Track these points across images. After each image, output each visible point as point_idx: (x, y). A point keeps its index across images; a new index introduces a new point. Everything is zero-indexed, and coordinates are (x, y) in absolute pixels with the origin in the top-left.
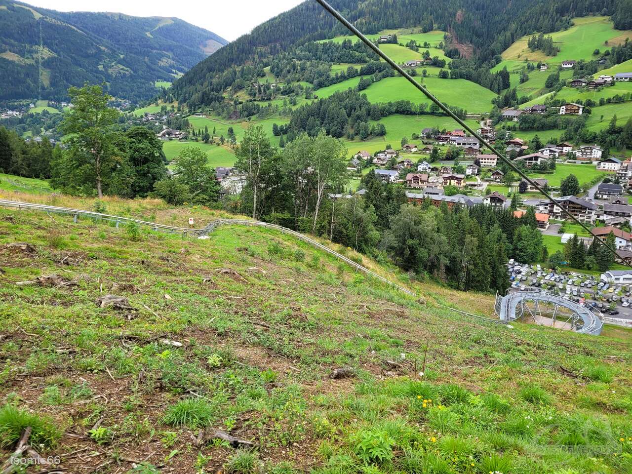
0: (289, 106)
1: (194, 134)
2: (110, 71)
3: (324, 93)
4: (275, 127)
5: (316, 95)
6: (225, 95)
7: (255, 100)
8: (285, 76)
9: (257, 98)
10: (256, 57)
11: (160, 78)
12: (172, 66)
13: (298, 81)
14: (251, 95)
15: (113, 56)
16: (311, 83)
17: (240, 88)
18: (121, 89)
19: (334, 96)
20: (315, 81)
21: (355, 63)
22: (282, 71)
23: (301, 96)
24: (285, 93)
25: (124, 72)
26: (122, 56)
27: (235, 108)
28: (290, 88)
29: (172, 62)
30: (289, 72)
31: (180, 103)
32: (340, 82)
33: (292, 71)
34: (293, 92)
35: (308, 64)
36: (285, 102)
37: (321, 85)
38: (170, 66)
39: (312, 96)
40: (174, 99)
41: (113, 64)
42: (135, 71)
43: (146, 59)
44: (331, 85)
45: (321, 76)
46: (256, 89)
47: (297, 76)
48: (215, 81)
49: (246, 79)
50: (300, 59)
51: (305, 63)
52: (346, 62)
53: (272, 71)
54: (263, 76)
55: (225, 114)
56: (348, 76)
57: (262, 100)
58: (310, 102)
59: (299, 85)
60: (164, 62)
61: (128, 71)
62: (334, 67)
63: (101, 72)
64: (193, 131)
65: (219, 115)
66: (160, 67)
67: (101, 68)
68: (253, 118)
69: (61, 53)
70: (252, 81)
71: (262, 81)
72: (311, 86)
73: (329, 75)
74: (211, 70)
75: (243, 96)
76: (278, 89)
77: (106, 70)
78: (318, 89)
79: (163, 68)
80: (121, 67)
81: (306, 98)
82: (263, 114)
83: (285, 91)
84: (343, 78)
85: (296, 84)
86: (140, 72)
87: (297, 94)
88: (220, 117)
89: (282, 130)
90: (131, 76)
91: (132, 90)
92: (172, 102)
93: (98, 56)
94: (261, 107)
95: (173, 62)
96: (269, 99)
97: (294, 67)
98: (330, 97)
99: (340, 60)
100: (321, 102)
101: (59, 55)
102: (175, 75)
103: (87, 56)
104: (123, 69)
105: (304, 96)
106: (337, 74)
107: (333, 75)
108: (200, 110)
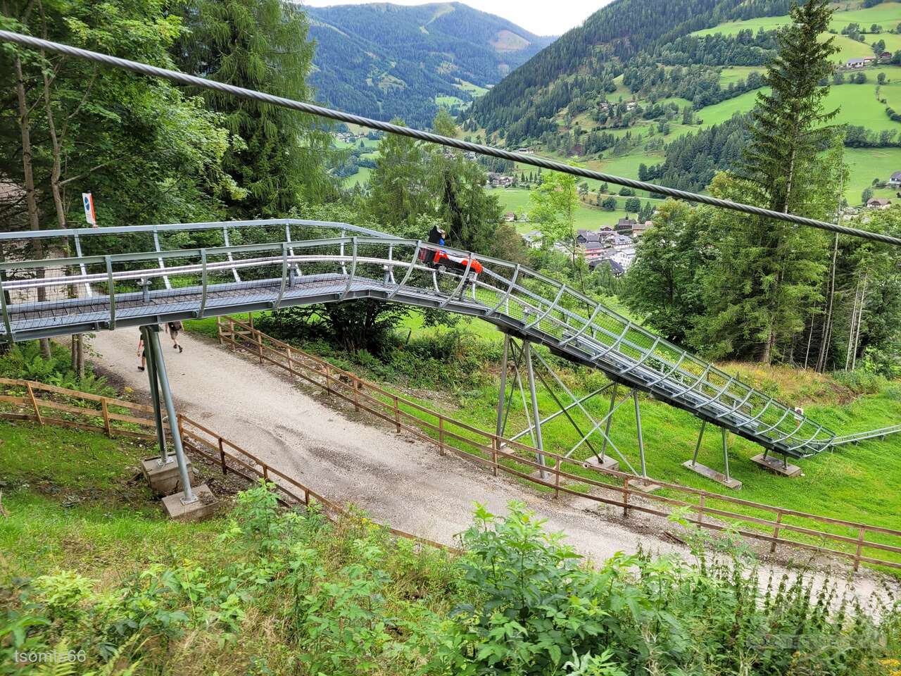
0: (658, 136)
1: (523, 179)
2: (380, 85)
3: (715, 116)
4: (643, 168)
5: (701, 119)
6: (560, 121)
7: (605, 128)
8: (647, 91)
9: (609, 124)
10: (594, 60)
11: (441, 91)
12: (454, 74)
13: (668, 97)
14: (597, 120)
15: (383, 65)
16: (690, 99)
17: (581, 110)
18: (397, 109)
19: (734, 121)
20: (698, 97)
21: (757, 65)
22: (642, 82)
23: (676, 120)
24: (649, 116)
25: (396, 85)
26: (393, 64)
27: (577, 140)
28: (657, 108)
29: (454, 66)
30: (653, 83)
31: (489, 132)
32: (735, 97)
33: (659, 82)
34: (662, 114)
35: (685, 70)
36: (652, 129)
37: (705, 103)
38: (452, 74)
39: (694, 120)
40: (478, 126)
41: (383, 76)
42: (411, 85)
43: (422, 66)
44: (721, 101)
45: (706, 88)
46: (605, 111)
47: (666, 90)
48: (537, 99)
49: (588, 97)
50: (668, 63)
51: (679, 70)
52: (743, 65)
53: (626, 82)
54: (613, 90)
55: (561, 149)
56: (749, 86)
57: (616, 127)
58: (694, 130)
59: (673, 104)
60: (445, 68)
61: (402, 85)
62: (725, 73)
63: (371, 89)
64: (523, 175)
65: (553, 151)
66: (440, 76)
67: (369, 82)
68: (605, 154)
69: (324, 65)
70: (597, 100)
71: (613, 99)
72: (689, 104)
73: (719, 86)
74: (529, 84)
75: (586, 123)
76: (639, 111)
77: (377, 85)
78: (701, 108)
79: (444, 77)
80: (394, 79)
81: (684, 124)
82: (621, 149)
83: (650, 114)
84: (741, 90)
85: (667, 102)
86: (417, 85)
87: (670, 118)
88: (556, 152)
89: (652, 171)
90: (406, 91)
91: (409, 111)
92: (476, 130)
93: (365, 67)
94: (615, 138)
95: (456, 67)
96: (625, 126)
97: (661, 75)
98: (728, 123)
99: (733, 62)
100: (714, 130)
101: (322, 69)
102: (459, 86)
103: (354, 67)
104: (395, 82)
105: (681, 120)
106: (731, 85)
107: (724, 86)
108: (524, 144)
